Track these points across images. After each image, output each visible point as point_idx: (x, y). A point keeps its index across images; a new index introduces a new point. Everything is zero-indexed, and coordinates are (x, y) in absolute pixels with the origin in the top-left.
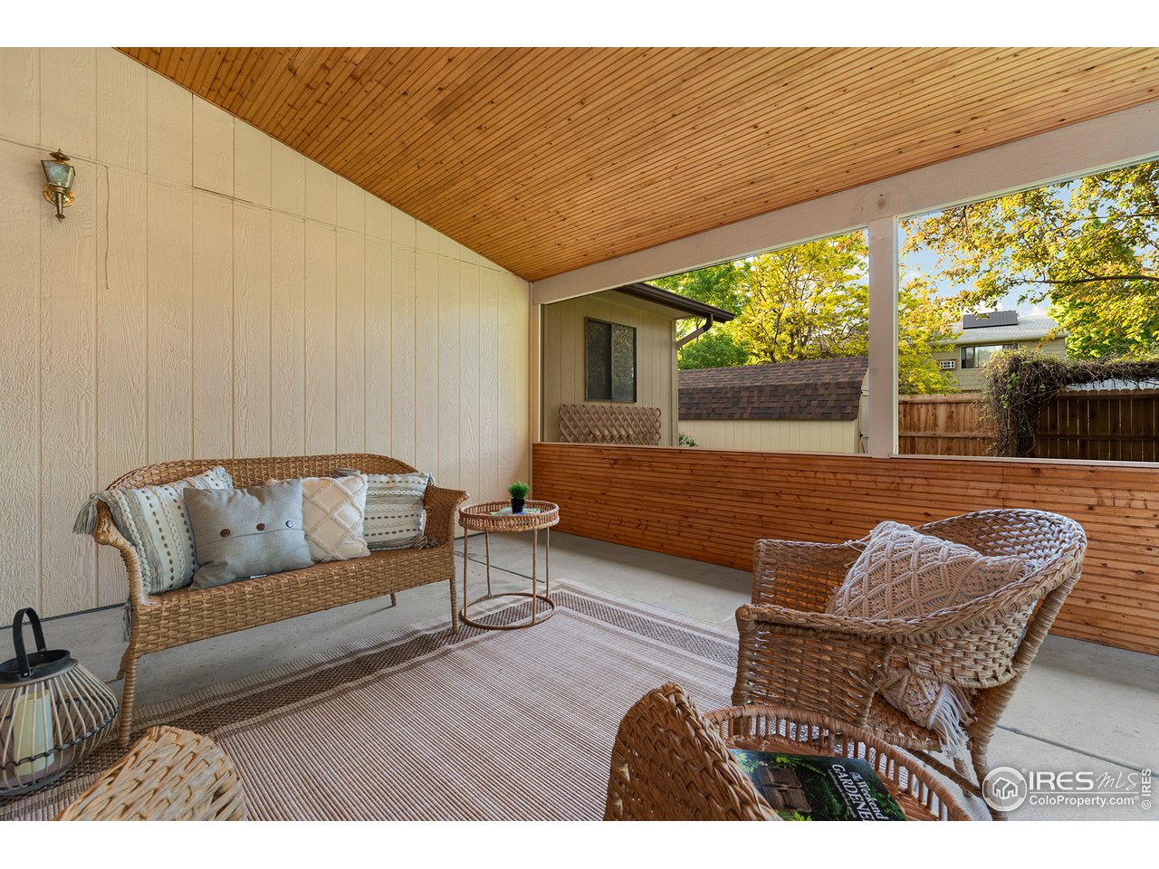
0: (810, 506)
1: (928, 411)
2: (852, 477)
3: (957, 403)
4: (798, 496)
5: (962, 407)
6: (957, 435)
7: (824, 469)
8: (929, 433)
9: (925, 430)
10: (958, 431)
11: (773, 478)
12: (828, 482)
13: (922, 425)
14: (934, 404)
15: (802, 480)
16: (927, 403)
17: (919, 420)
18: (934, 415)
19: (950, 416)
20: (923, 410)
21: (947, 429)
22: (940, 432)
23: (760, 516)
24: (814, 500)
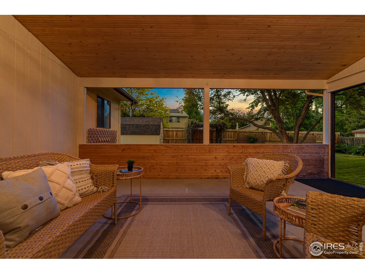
0: (190, 158)
1: (172, 133)
2: (200, 150)
3: (178, 131)
4: (187, 156)
5: (179, 132)
6: (178, 139)
7: (194, 148)
8: (172, 138)
9: (171, 138)
10: (178, 138)
11: (180, 152)
12: (195, 152)
13: (170, 137)
14: (173, 131)
15: (188, 151)
16: (171, 131)
17: (170, 135)
18: (173, 134)
19: (176, 134)
20: (171, 133)
21: (176, 137)
22: (174, 138)
23: (177, 163)
24: (191, 156)
